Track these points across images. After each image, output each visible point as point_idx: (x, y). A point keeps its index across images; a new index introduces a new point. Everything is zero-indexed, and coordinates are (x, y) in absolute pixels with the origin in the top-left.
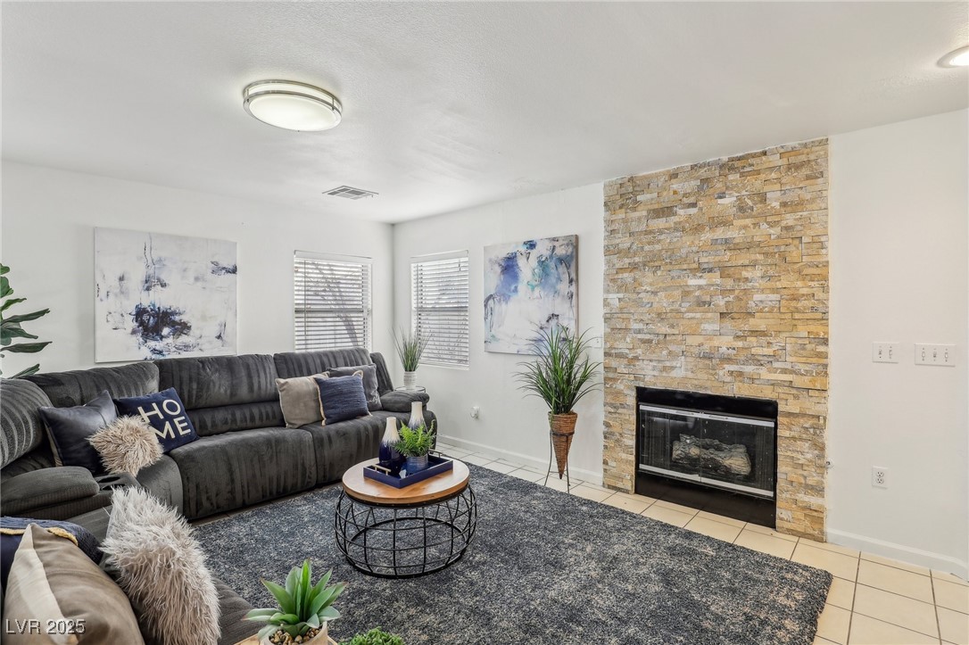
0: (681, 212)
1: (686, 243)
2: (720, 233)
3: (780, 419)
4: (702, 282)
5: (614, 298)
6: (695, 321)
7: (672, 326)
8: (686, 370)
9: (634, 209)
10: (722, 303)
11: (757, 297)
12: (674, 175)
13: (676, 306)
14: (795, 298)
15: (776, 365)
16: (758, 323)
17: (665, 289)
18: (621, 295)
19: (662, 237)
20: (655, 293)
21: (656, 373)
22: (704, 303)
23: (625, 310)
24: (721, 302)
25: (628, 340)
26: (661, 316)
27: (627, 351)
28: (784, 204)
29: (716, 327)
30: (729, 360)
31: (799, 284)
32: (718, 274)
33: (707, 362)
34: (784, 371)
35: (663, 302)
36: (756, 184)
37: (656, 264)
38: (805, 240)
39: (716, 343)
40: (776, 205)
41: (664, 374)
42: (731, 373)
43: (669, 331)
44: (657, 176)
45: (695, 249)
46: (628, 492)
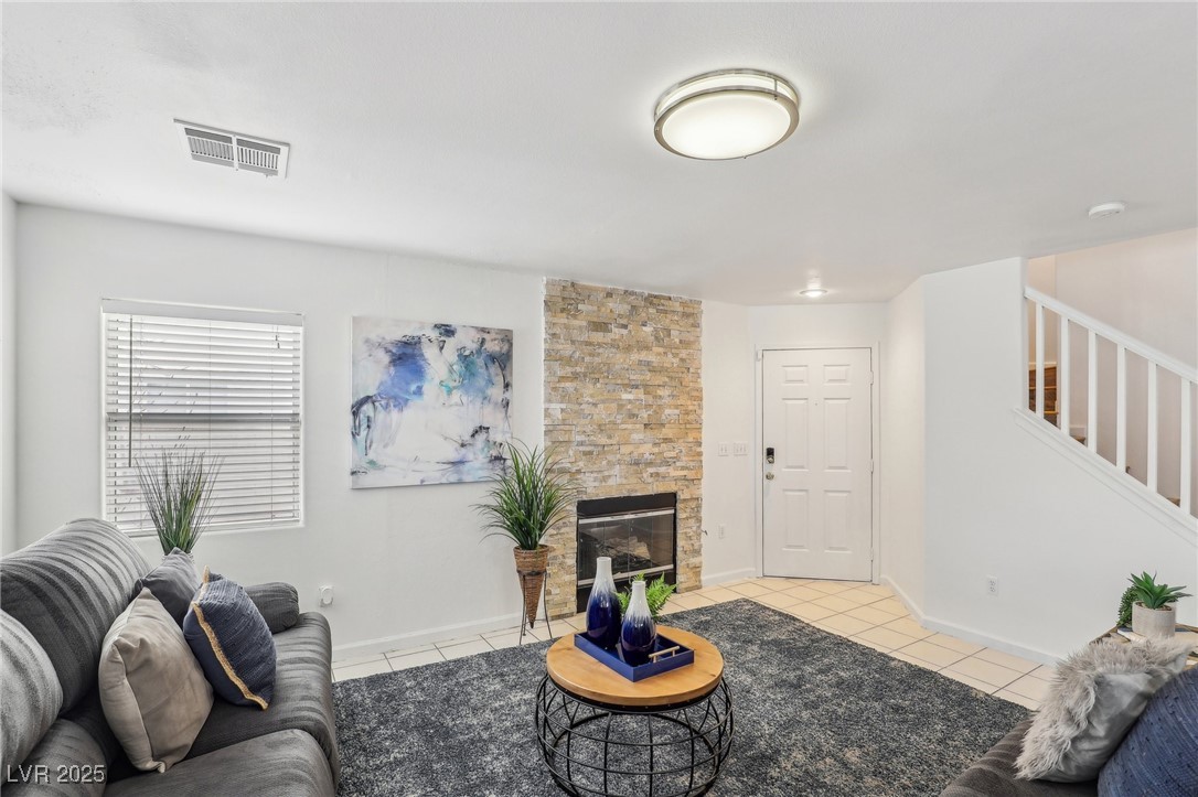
0: (615, 330)
1: (619, 360)
2: (644, 356)
3: (679, 505)
4: (630, 397)
5: (556, 407)
6: (627, 432)
7: (610, 437)
8: (621, 477)
9: (575, 317)
10: (645, 416)
11: (667, 411)
12: (609, 295)
13: (612, 419)
14: (687, 413)
15: (678, 464)
16: (667, 432)
17: (603, 402)
18: (563, 406)
19: (601, 350)
20: (595, 405)
21: (596, 484)
22: (634, 415)
23: (567, 422)
24: (644, 414)
25: (571, 453)
26: (601, 428)
27: (569, 465)
28: (681, 342)
29: (641, 436)
30: (650, 464)
31: (689, 403)
32: (642, 390)
33: (636, 467)
34: (683, 468)
35: (601, 414)
36: (666, 321)
37: (597, 376)
38: (691, 370)
39: (641, 450)
40: (677, 340)
41: (604, 484)
42: (651, 475)
43: (609, 442)
44: (596, 289)
45: (626, 366)
46: (572, 615)
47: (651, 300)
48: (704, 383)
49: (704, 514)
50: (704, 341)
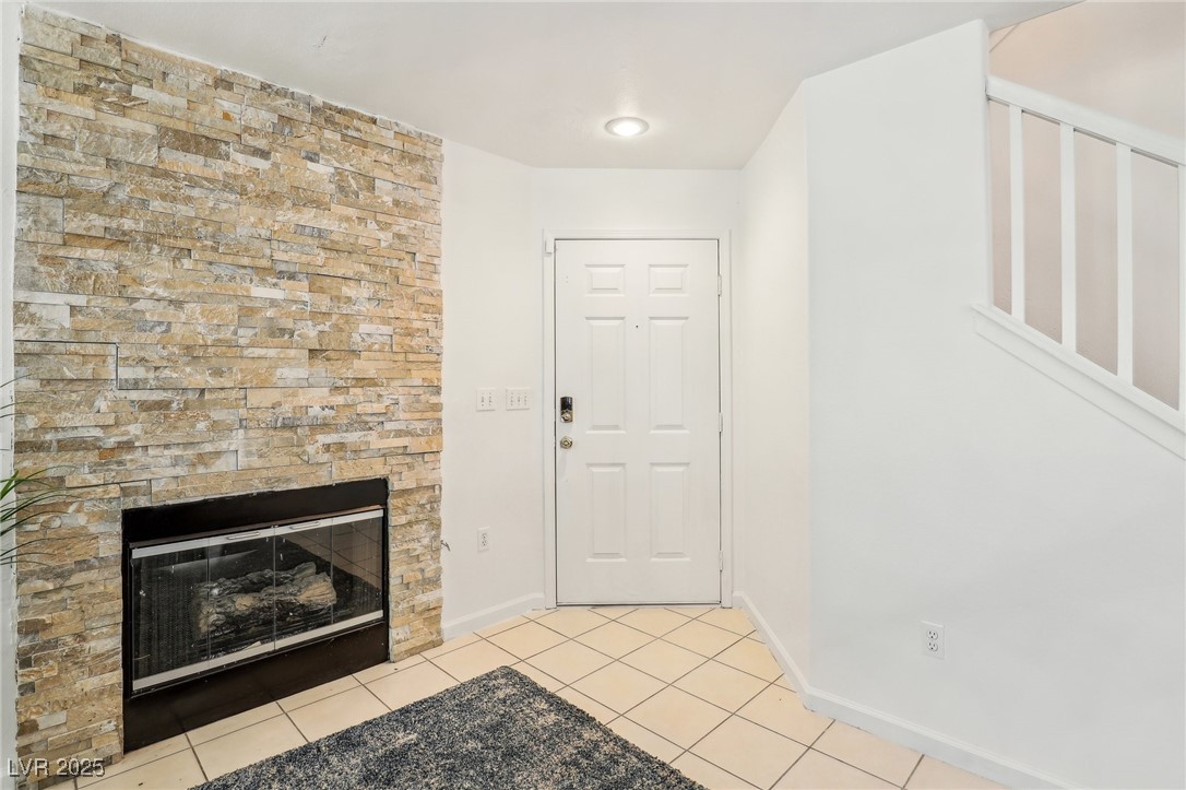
0: (240, 158)
1: (246, 220)
2: (308, 217)
3: (392, 502)
4: (277, 294)
5: (55, 308)
6: (265, 364)
7: (218, 373)
8: (249, 454)
9: (122, 111)
10: (313, 333)
11: (364, 328)
12: (224, 82)
13: (226, 334)
14: (409, 333)
15: (388, 426)
16: (364, 366)
17: (201, 299)
18: (79, 300)
19: (196, 192)
20: (178, 304)
21: (179, 471)
22: (283, 331)
23: (91, 336)
24: (310, 332)
25: (102, 404)
26: (192, 353)
27: (98, 433)
28: (396, 203)
29: (303, 373)
30: (325, 426)
31: (414, 315)
32: (305, 283)
33: (287, 434)
34: (399, 433)
35: (194, 323)
36: (366, 161)
37: (181, 243)
38: (419, 257)
39: (302, 400)
40: (388, 200)
41: (201, 470)
42: (327, 448)
43: (213, 382)
44: (188, 67)
45: (265, 233)
46: (107, 762)
47: (327, 115)
48: (445, 281)
49: (444, 513)
50: (447, 210)
